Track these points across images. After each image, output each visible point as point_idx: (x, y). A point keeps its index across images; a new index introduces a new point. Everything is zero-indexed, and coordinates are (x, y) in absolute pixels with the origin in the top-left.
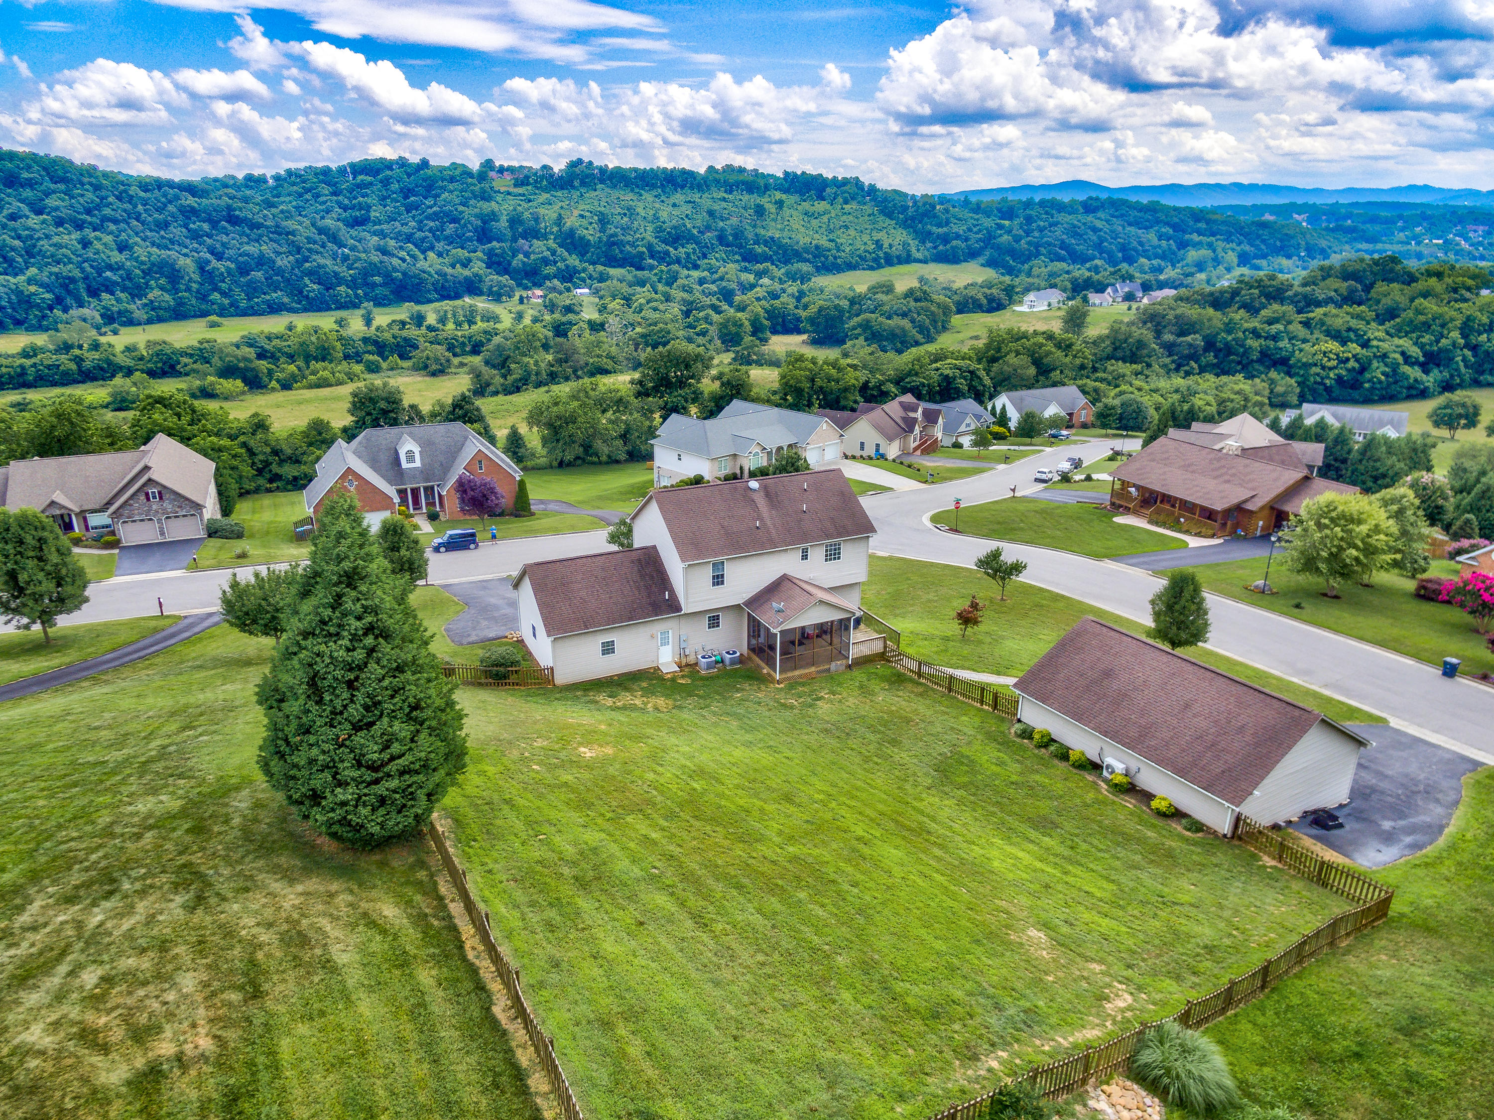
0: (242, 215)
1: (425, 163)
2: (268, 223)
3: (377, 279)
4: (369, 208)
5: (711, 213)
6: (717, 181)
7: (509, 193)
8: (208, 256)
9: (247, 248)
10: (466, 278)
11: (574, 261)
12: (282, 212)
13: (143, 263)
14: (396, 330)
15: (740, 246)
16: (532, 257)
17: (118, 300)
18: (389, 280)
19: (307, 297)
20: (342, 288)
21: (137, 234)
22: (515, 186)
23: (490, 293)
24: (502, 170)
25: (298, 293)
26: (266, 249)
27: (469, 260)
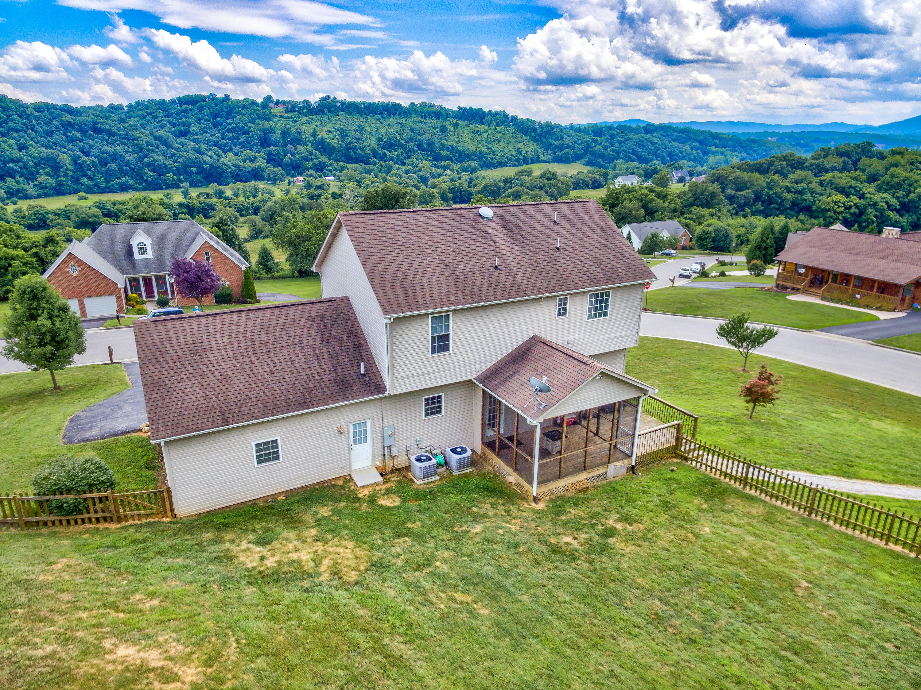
0: (103, 127)
1: (227, 98)
2: (120, 133)
3: (194, 169)
4: (189, 125)
5: (412, 130)
6: (416, 111)
7: (282, 117)
8: (80, 153)
9: (105, 148)
10: (253, 170)
11: (324, 159)
12: (130, 126)
13: (35, 158)
14: (202, 198)
15: (432, 151)
16: (297, 156)
17: (18, 182)
18: (201, 170)
19: (146, 180)
20: (170, 175)
21: (32, 139)
22: (286, 112)
23: (269, 179)
24: (277, 103)
25: (140, 178)
26: (119, 149)
27: (255, 158)
